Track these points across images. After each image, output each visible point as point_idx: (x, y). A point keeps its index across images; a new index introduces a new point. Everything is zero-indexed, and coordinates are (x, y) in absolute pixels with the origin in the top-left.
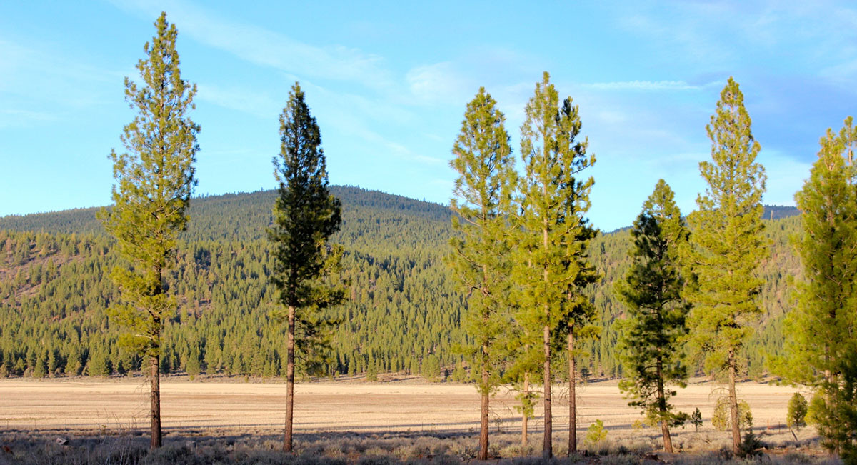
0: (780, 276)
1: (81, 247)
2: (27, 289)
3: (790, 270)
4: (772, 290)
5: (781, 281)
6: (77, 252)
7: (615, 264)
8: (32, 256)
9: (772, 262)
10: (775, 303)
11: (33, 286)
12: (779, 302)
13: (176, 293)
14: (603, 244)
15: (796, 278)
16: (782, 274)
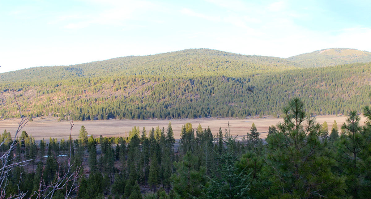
0: (354, 83)
1: (157, 79)
2: (146, 92)
3: (356, 81)
4: (352, 88)
5: (354, 84)
6: (156, 81)
7: (306, 80)
8: (144, 82)
9: (351, 79)
10: (353, 91)
11: (148, 91)
12: (354, 91)
13: (188, 92)
14: (302, 74)
15: (358, 84)
16: (354, 82)
